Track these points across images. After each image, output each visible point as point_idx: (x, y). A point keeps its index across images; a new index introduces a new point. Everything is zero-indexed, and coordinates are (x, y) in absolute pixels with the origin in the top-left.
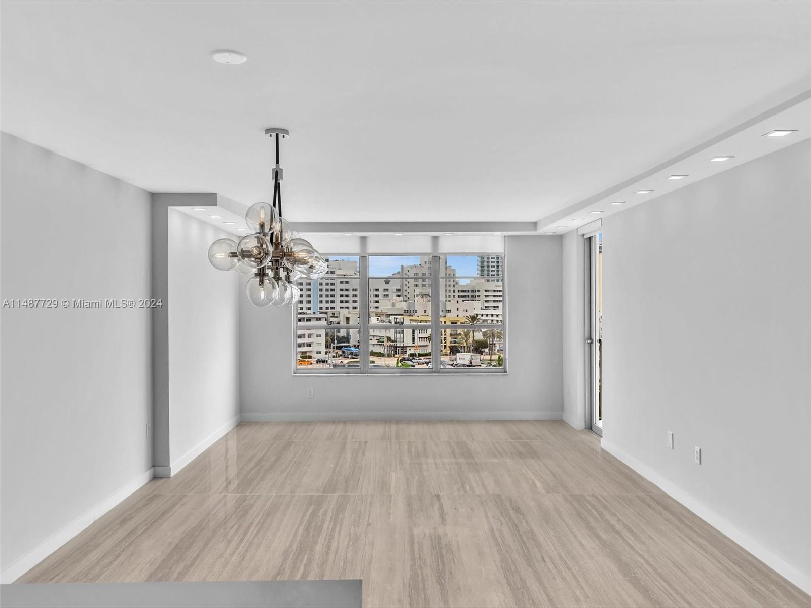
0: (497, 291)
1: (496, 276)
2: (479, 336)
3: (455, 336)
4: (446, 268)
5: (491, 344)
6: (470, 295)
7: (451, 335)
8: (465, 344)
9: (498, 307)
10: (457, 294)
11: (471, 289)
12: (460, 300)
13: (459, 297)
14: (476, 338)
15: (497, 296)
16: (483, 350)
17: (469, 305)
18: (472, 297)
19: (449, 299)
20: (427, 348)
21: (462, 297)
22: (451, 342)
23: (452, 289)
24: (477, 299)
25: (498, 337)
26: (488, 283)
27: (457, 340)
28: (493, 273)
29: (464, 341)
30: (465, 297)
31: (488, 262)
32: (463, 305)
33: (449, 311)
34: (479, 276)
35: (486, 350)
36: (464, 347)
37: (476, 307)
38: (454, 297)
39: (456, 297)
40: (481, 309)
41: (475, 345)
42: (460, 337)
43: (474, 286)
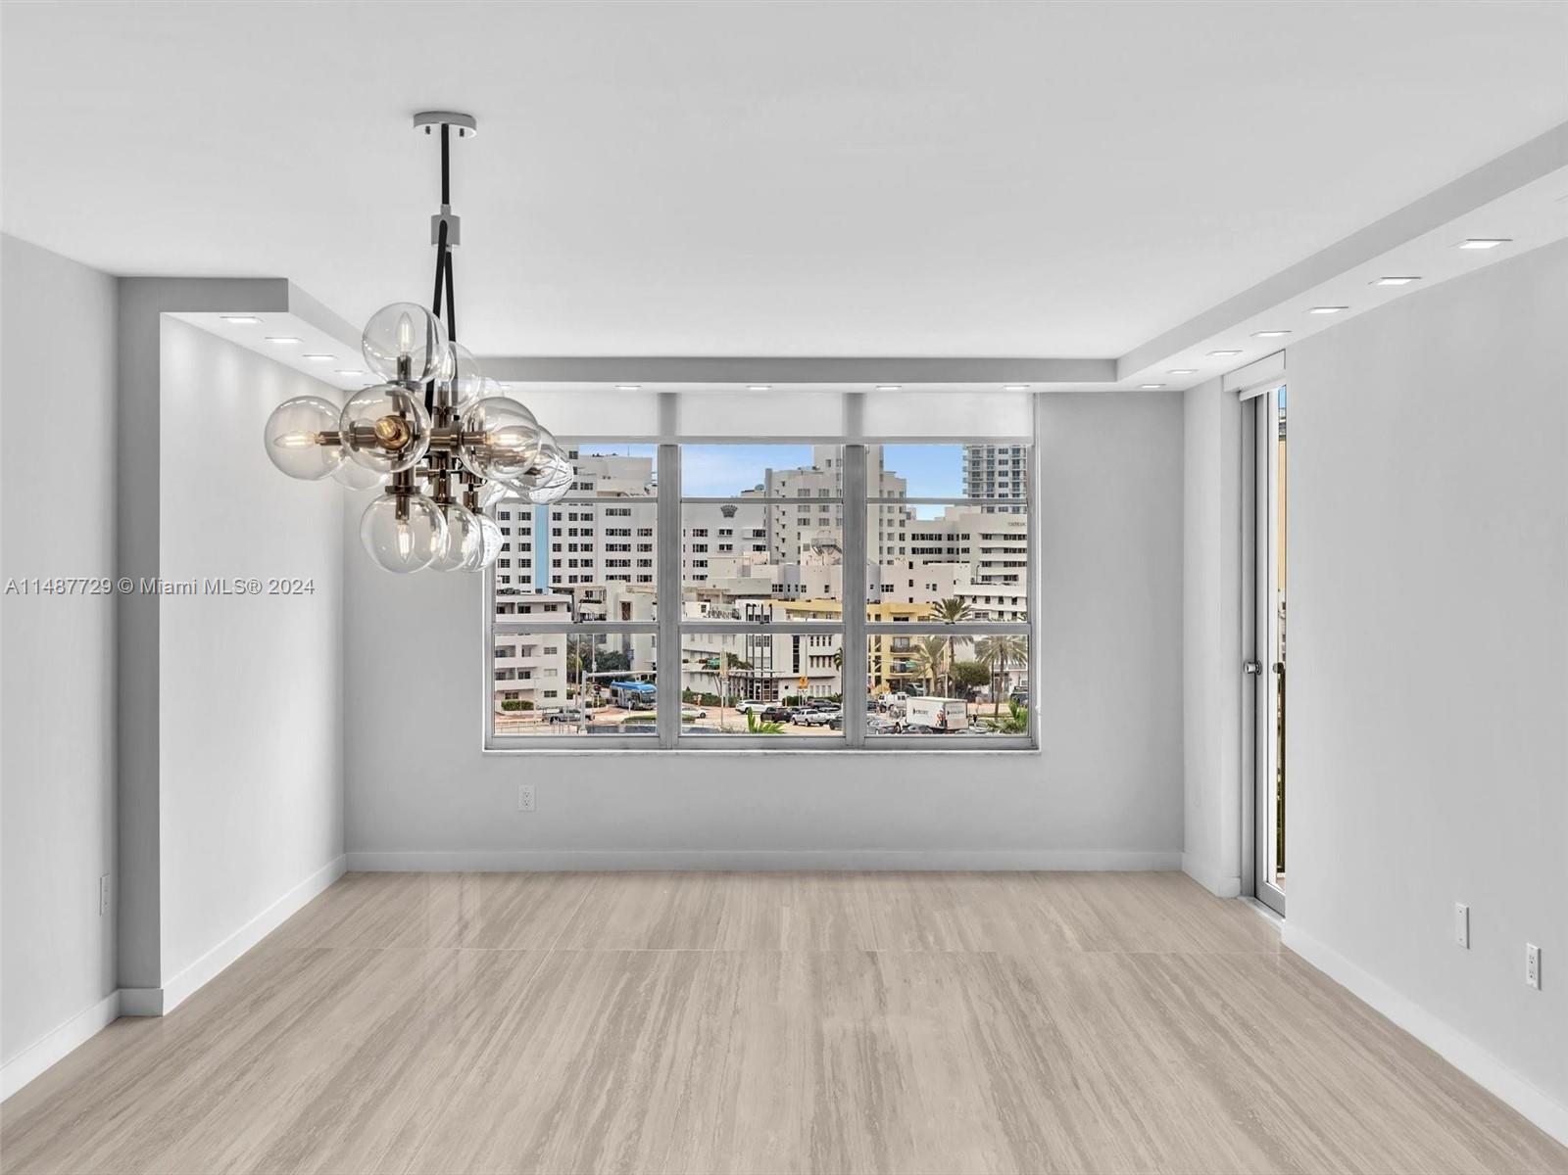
0: (1014, 537)
1: (1010, 497)
2: (966, 654)
3: (905, 654)
4: (881, 476)
5: (997, 675)
6: (944, 546)
7: (893, 649)
8: (930, 674)
9: (1015, 578)
10: (909, 544)
11: (945, 533)
12: (918, 559)
13: (914, 551)
14: (958, 660)
15: (1014, 551)
16: (976, 689)
17: (940, 572)
18: (950, 551)
19: (890, 557)
20: (830, 682)
21: (923, 551)
22: (893, 669)
23: (897, 530)
24: (962, 557)
25: (1015, 657)
26: (991, 515)
27: (909, 664)
28: (1003, 491)
29: (928, 666)
30: (930, 551)
31: (990, 462)
32: (924, 573)
33: (889, 588)
34: (966, 496)
35: (985, 690)
36: (928, 680)
37: (958, 579)
38: (902, 551)
39: (908, 551)
40: (973, 582)
41: (956, 676)
42: (916, 655)
43: (954, 524)
